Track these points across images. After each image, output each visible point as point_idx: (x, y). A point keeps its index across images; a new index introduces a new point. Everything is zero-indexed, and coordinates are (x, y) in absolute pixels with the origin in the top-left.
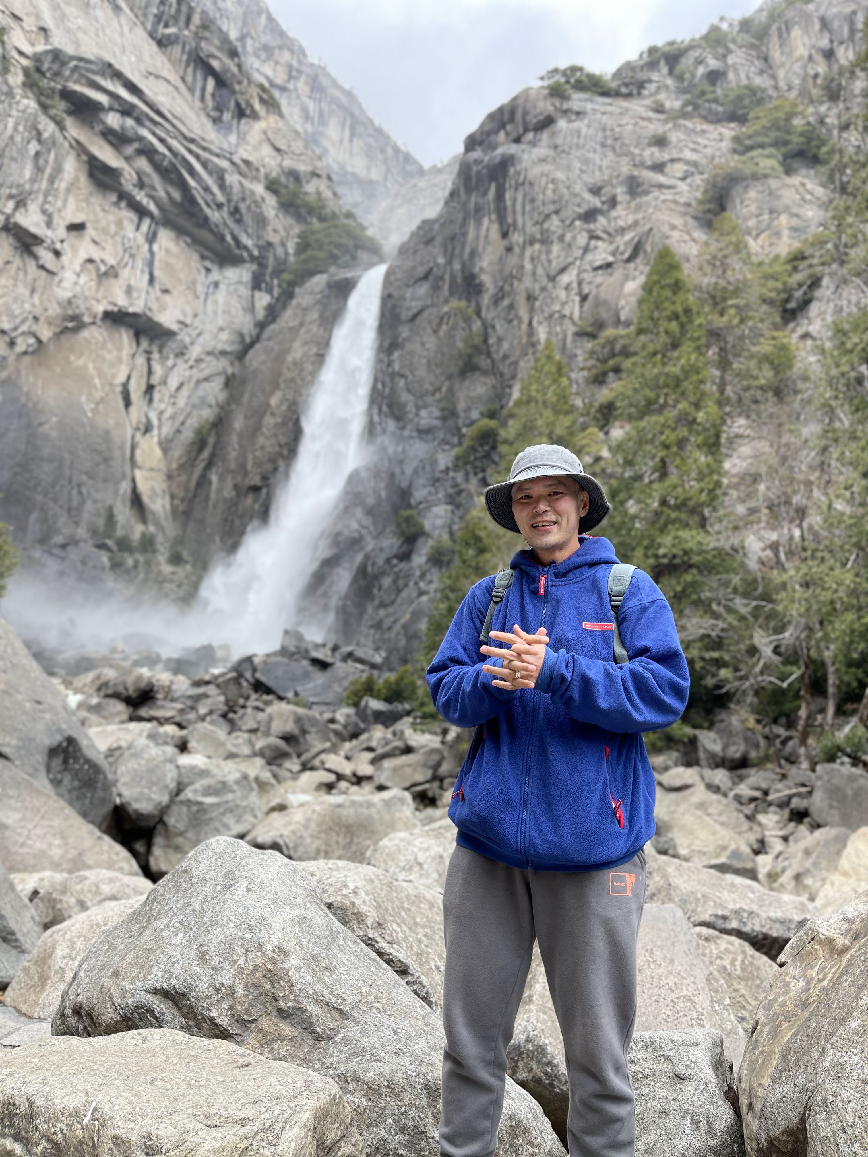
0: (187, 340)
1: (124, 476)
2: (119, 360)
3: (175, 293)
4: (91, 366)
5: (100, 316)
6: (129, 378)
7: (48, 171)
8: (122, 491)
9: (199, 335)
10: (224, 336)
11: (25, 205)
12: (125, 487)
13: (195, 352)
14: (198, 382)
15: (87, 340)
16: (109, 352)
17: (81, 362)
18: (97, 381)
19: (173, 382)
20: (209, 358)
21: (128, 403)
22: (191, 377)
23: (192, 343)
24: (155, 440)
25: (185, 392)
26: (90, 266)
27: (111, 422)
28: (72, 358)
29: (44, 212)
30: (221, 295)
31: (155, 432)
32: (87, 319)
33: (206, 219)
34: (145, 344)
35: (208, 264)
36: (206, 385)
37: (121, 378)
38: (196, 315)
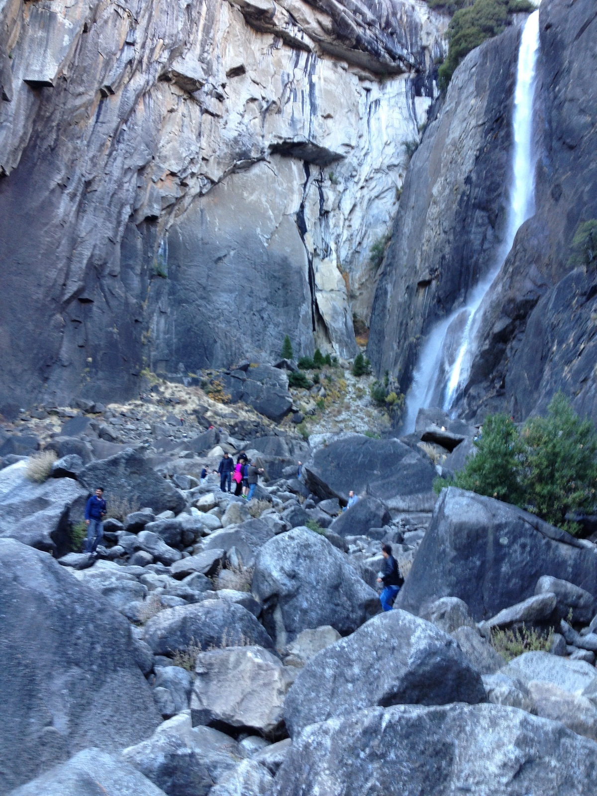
0: (355, 162)
1: (304, 299)
2: (291, 190)
3: (337, 117)
4: (264, 199)
5: (267, 151)
6: (302, 206)
7: (202, 22)
8: (302, 313)
9: (366, 154)
10: (390, 150)
11: (181, 54)
12: (306, 309)
13: (365, 171)
14: (370, 201)
15: (258, 176)
16: (281, 184)
17: (253, 198)
18: (270, 213)
19: (346, 206)
20: (379, 175)
21: (303, 229)
22: (362, 197)
23: (360, 165)
24: (335, 263)
25: (358, 213)
26: (252, 105)
27: (288, 250)
28: (245, 195)
29: (202, 60)
30: (383, 111)
31: (334, 256)
32: (254, 155)
33: (359, 39)
34: (314, 171)
35: (367, 84)
36: (377, 203)
37: (295, 207)
38: (360, 137)
